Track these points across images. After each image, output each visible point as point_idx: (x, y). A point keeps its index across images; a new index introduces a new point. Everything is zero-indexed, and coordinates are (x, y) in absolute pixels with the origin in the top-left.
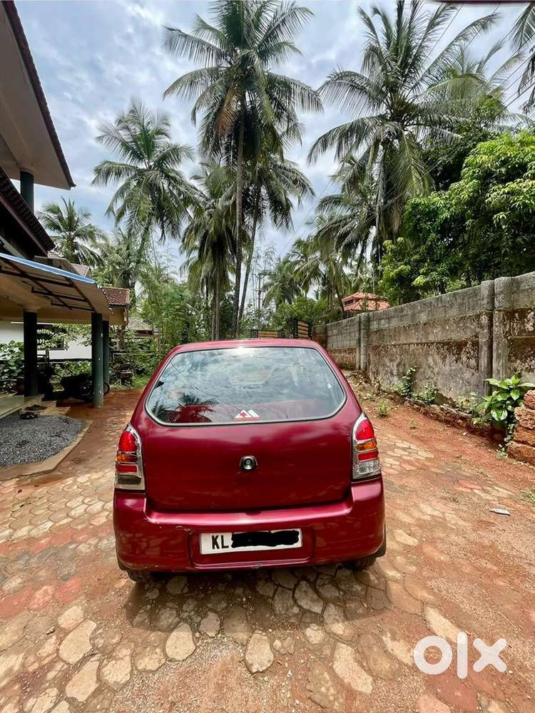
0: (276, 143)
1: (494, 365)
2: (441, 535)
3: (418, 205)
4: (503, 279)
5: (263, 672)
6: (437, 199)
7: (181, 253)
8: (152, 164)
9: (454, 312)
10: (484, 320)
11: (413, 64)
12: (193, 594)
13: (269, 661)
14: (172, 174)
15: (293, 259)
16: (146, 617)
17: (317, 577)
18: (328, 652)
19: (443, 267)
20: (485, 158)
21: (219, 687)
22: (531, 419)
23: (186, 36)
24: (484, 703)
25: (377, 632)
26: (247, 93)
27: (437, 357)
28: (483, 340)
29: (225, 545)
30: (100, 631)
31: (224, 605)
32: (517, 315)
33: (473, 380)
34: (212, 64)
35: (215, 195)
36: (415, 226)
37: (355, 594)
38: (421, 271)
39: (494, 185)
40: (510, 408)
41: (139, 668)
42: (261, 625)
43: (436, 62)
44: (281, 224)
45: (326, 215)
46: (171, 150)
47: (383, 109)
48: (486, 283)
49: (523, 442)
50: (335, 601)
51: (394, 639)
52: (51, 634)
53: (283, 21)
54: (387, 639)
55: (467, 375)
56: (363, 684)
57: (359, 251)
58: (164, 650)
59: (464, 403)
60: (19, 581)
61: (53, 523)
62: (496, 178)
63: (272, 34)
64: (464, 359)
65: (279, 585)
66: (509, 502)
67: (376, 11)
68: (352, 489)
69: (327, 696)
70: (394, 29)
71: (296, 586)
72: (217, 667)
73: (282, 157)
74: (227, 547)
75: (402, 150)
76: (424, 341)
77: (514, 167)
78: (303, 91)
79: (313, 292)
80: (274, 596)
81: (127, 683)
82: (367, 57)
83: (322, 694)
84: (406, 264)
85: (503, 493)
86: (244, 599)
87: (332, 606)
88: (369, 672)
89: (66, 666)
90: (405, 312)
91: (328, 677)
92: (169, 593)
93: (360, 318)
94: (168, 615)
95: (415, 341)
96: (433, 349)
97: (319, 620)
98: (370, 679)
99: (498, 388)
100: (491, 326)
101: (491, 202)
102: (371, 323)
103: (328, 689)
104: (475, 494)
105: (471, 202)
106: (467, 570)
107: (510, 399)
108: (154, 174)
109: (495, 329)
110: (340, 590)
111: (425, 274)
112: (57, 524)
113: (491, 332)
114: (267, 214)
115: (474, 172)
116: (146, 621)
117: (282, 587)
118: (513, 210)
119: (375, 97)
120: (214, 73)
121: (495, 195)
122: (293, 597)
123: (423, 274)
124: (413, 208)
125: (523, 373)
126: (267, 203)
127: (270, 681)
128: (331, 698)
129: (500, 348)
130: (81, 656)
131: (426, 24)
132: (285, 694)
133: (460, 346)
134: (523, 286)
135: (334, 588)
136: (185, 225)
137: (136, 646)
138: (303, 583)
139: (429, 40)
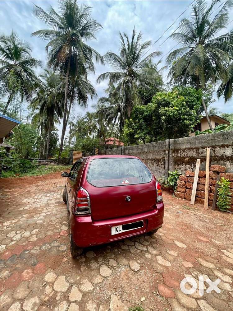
0: (84, 72)
1: (170, 167)
2: (168, 221)
3: (138, 108)
4: (172, 139)
5: (139, 270)
6: (144, 108)
7: (29, 109)
8: (17, 63)
9: (156, 149)
10: (167, 152)
11: (136, 59)
12: (99, 256)
13: (139, 267)
14: (29, 71)
15: (85, 120)
16: (85, 268)
17: (140, 240)
18: (155, 259)
19: (145, 132)
20: (159, 97)
21: (128, 279)
22: (182, 184)
23: (45, 13)
24: (197, 259)
25: (165, 250)
26: (72, 47)
27: (151, 164)
28: (166, 159)
29: (120, 230)
30: (69, 277)
31: (114, 256)
32: (176, 151)
33: (163, 172)
34: (56, 29)
35: (51, 85)
36: (136, 116)
37: (153, 242)
38: (138, 132)
39: (161, 107)
40: (175, 181)
41: (95, 283)
42: (130, 258)
43: (143, 61)
44: (82, 105)
45: (101, 105)
46: (31, 60)
47: (126, 71)
48: (167, 140)
49: (179, 192)
50: (149, 245)
51: (170, 251)
52: (46, 286)
53: (90, 25)
54: (168, 251)
55: (161, 170)
56: (168, 264)
57: (113, 121)
58: (100, 275)
59: (160, 180)
60: (7, 272)
61: (6, 245)
62: (162, 105)
63: (85, 28)
64: (160, 165)
65: (129, 245)
66: (181, 209)
67: (125, 36)
68: (157, 205)
69: (161, 270)
70: (131, 44)
71: (135, 244)
72: (123, 274)
73: (87, 78)
74: (120, 231)
75: (132, 87)
76: (146, 158)
77: (167, 102)
78: (97, 55)
79: (93, 135)
80: (129, 249)
81: (94, 289)
82: (122, 51)
83: (159, 270)
84: (132, 129)
85: (179, 207)
86: (120, 252)
87: (149, 247)
88: (168, 260)
89: (63, 293)
90: (139, 148)
91: (158, 265)
92: (89, 258)
93: (121, 148)
94: (94, 265)
95: (143, 158)
96: (149, 162)
97: (147, 251)
98: (169, 262)
99: (171, 175)
100: (169, 154)
101: (160, 112)
102: (126, 151)
103: (160, 268)
104: (171, 209)
105: (154, 111)
106: (179, 229)
107: (175, 178)
108: (19, 69)
109: (170, 155)
110: (149, 242)
111: (139, 134)
112: (9, 245)
113: (169, 156)
114: (76, 100)
115: (156, 101)
116: (86, 269)
117: (130, 245)
118: (167, 116)
119: (123, 66)
120: (58, 34)
121: (162, 110)
122: (136, 248)
123: (138, 133)
124: (136, 109)
125: (178, 170)
126: (76, 95)
127: (142, 272)
128: (162, 270)
129: (171, 162)
130: (67, 288)
131: (141, 47)
132: (149, 274)
133: (159, 160)
134: (178, 142)
135: (146, 242)
136: (34, 96)
137: (88, 277)
138: (136, 243)
139: (141, 52)
